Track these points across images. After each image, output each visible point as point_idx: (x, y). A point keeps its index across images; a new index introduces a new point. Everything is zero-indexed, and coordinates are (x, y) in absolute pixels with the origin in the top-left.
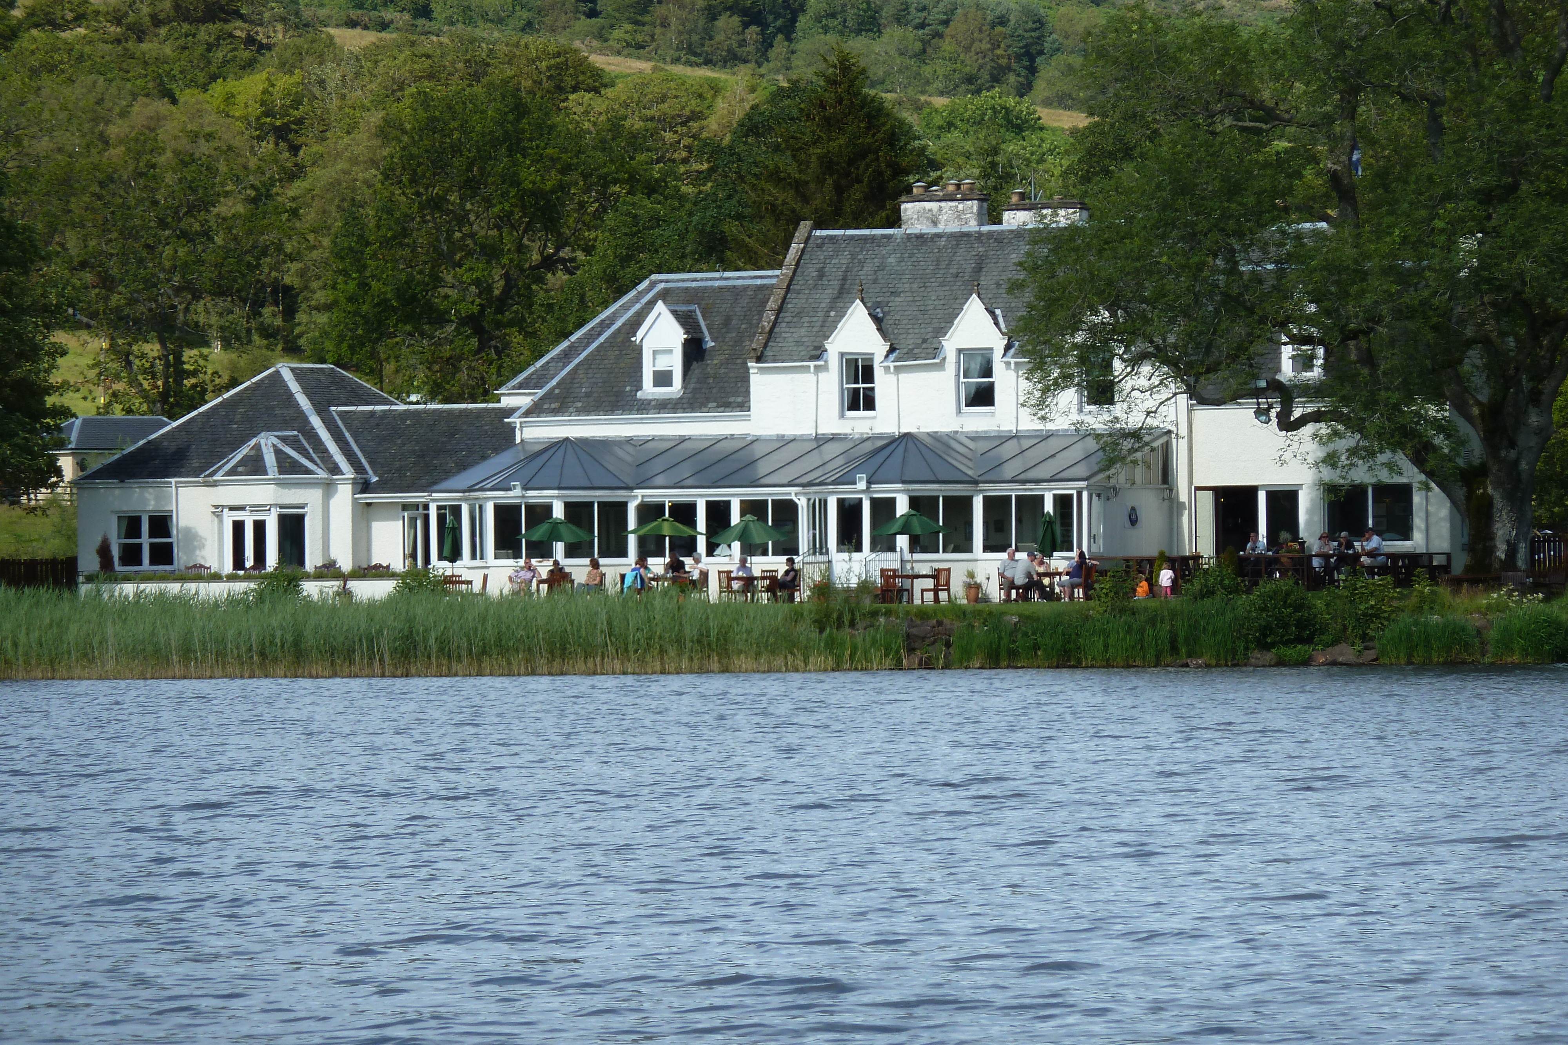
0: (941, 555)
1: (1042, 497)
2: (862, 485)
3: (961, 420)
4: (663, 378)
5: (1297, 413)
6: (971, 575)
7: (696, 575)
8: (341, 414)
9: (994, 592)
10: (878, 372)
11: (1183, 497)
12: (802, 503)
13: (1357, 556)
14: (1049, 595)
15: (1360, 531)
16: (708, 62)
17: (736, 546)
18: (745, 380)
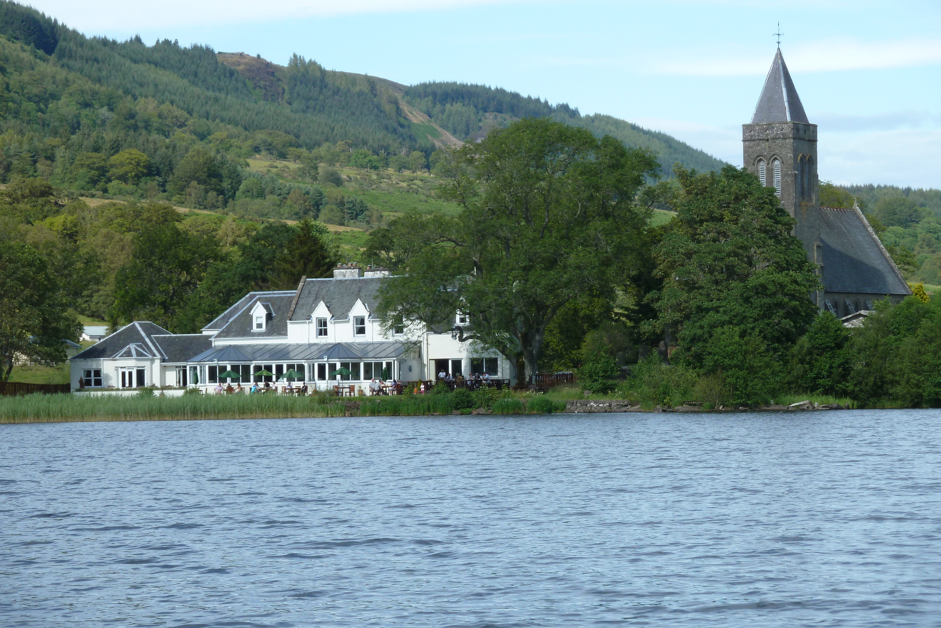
0: (350, 381)
1: (382, 363)
2: (326, 359)
3: (355, 338)
4: (259, 326)
5: (465, 336)
6: (360, 387)
7: (274, 388)
8: (155, 337)
9: (368, 393)
10: (328, 324)
11: (425, 362)
12: (306, 365)
13: (481, 381)
14: (385, 393)
15: (482, 373)
16: (205, 208)
17: (285, 379)
18: (286, 326)
